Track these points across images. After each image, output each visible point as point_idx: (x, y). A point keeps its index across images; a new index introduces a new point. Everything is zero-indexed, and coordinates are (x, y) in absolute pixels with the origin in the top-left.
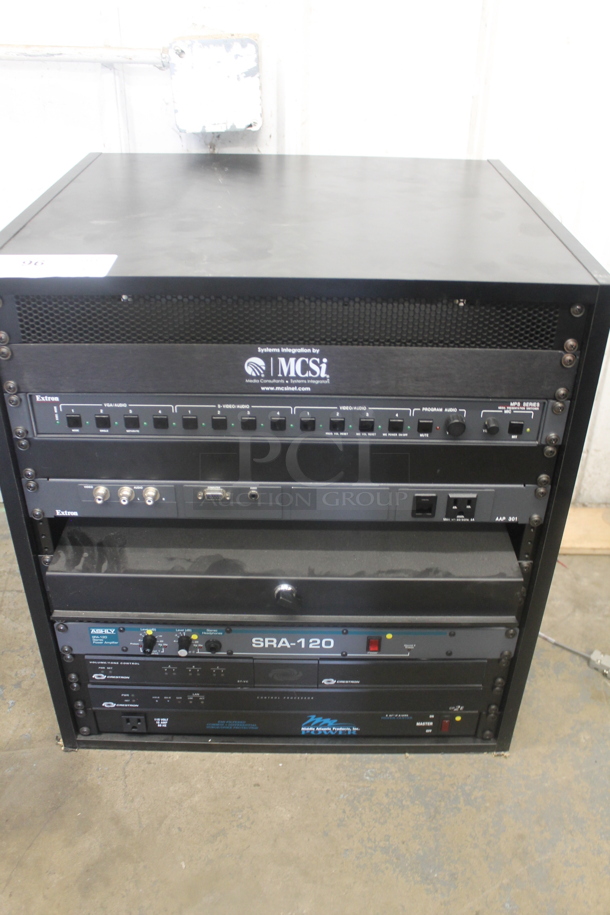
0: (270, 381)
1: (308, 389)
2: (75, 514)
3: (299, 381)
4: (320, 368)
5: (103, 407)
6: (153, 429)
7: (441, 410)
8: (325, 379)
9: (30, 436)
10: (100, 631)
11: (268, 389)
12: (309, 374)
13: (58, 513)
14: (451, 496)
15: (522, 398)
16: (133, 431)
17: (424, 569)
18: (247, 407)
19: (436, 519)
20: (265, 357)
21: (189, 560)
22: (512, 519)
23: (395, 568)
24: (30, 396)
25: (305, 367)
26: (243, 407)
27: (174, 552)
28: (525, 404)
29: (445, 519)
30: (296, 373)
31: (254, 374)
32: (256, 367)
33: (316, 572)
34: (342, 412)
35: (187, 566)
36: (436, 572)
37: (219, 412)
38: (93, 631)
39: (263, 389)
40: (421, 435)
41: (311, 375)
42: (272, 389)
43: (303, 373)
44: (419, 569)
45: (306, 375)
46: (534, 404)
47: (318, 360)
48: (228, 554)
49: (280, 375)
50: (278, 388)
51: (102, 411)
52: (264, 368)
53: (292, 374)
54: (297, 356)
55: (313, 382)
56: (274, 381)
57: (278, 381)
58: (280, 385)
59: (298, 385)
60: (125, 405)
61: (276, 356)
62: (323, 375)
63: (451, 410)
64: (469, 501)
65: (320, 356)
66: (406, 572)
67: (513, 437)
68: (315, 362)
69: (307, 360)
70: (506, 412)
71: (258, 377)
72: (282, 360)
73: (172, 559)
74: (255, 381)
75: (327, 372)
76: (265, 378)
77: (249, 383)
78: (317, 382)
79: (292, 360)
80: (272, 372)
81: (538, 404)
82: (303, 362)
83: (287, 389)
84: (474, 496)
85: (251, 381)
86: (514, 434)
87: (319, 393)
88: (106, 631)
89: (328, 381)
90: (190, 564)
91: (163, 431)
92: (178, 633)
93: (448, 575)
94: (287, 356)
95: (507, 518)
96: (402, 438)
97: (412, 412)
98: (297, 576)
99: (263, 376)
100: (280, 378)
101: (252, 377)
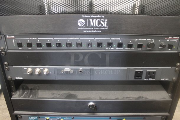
0: (87, 28)
1: (100, 31)
2: (22, 78)
3: (97, 28)
4: (104, 23)
5: (29, 40)
6: (46, 48)
7: (146, 39)
8: (106, 27)
9: (5, 50)
10: (32, 118)
11: (86, 31)
12: (100, 25)
13: (16, 78)
14: (148, 71)
15: (173, 35)
16: (40, 48)
17: (138, 97)
18: (78, 38)
19: (142, 79)
20: (85, 19)
21: (59, 94)
22: (167, 79)
23: (128, 96)
24: (5, 36)
25: (99, 23)
26: (77, 38)
27: (55, 92)
28: (174, 37)
29: (145, 80)
30: (96, 25)
31: (81, 26)
32: (82, 23)
33: (102, 98)
34: (112, 40)
35: (58, 96)
36: (142, 98)
37: (69, 41)
38: (30, 118)
39: (84, 31)
40: (139, 49)
41: (101, 26)
42: (87, 31)
43: (98, 25)
44: (137, 97)
45: (100, 26)
46: (177, 38)
47: (104, 20)
48: (72, 92)
49: (90, 26)
50: (89, 31)
51: (29, 41)
52: (85, 23)
53: (95, 26)
54: (96, 18)
55: (102, 28)
56: (88, 28)
57: (90, 28)
58: (90, 30)
59: (97, 30)
60: (36, 39)
61: (89, 18)
62: (105, 26)
63: (149, 40)
64: (154, 73)
65: (104, 18)
66: (133, 98)
67: (169, 50)
68: (102, 21)
69: (100, 20)
70: (167, 40)
71: (82, 27)
72: (91, 20)
73: (54, 94)
74: (81, 28)
75: (107, 25)
76: (85, 27)
77: (79, 29)
78: (103, 29)
79: (94, 20)
80: (87, 25)
81: (178, 37)
82: (99, 21)
83: (93, 31)
84: (155, 71)
85: (80, 28)
86: (170, 49)
87: (104, 32)
88: (34, 118)
89: (107, 28)
90: (59, 96)
91: (50, 48)
92: (56, 119)
93: (146, 98)
94: (93, 19)
95: (165, 79)
96: (132, 50)
97: (136, 40)
98: (96, 100)
99: (84, 26)
100: (90, 27)
101: (80, 27)
